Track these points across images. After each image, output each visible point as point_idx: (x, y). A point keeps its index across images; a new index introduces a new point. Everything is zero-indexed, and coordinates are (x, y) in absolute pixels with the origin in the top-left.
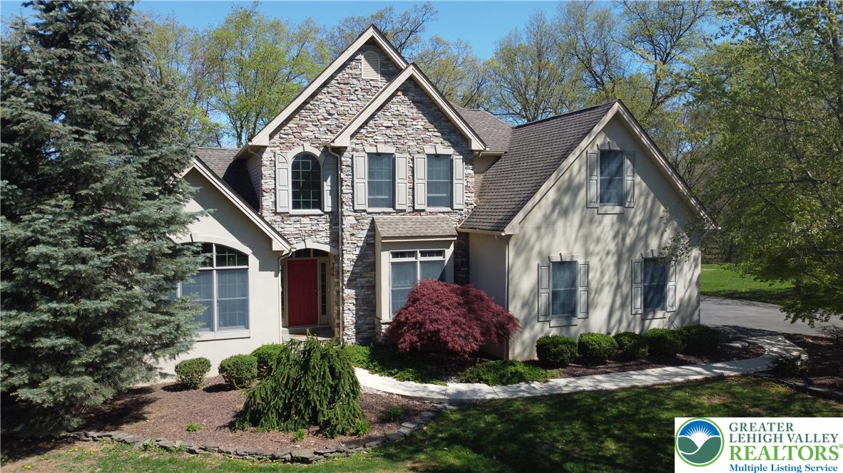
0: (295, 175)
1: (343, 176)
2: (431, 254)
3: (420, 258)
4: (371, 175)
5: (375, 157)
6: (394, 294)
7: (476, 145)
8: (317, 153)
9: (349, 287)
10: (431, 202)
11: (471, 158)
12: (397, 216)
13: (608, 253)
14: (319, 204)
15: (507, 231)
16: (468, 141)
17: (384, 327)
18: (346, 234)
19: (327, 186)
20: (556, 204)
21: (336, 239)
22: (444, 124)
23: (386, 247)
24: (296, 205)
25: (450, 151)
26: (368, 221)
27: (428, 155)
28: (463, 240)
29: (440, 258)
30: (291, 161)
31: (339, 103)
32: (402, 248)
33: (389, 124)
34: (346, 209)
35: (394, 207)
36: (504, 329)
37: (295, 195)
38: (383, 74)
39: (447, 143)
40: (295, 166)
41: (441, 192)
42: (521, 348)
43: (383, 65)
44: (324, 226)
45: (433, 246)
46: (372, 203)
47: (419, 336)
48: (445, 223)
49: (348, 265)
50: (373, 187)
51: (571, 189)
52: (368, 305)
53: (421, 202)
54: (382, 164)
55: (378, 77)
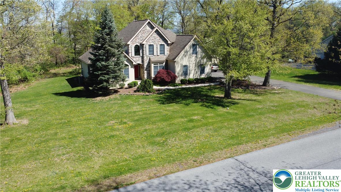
0: (135, 49)
1: (144, 49)
2: (161, 64)
3: (159, 65)
4: (149, 49)
5: (150, 45)
6: (154, 72)
7: (169, 42)
8: (139, 45)
9: (145, 70)
10: (161, 54)
11: (168, 44)
12: (154, 57)
13: (193, 64)
14: (139, 55)
15: (175, 60)
16: (167, 41)
17: (152, 78)
18: (145, 61)
19: (141, 51)
20: (184, 55)
21: (143, 61)
22: (163, 38)
23: (153, 63)
24: (135, 55)
26: (149, 58)
27: (160, 45)
28: (167, 61)
29: (163, 65)
30: (134, 46)
31: (143, 35)
32: (155, 63)
33: (152, 39)
34: (145, 56)
35: (153, 55)
36: (175, 77)
37: (135, 53)
39: (163, 42)
40: (135, 47)
41: (162, 52)
42: (178, 81)
43: (151, 27)
44: (140, 59)
45: (161, 63)
46: (149, 54)
47: (160, 79)
48: (163, 58)
49: (145, 66)
50: (150, 51)
51: (187, 52)
52: (149, 74)
53: (159, 54)
54: (151, 46)
55: (150, 29)
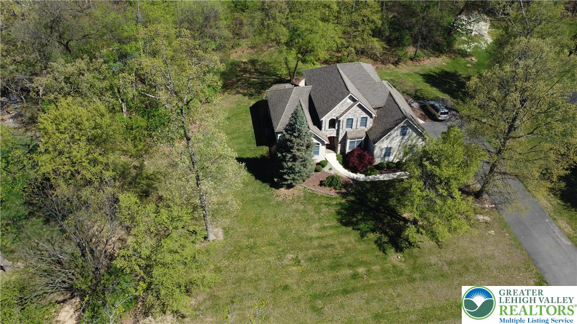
0: (330, 123)
1: (340, 123)
2: (359, 139)
3: (356, 140)
4: (347, 122)
5: (348, 119)
6: (350, 147)
7: (374, 115)
8: (335, 119)
9: (340, 143)
10: (361, 126)
11: (372, 117)
12: (352, 130)
13: (398, 145)
14: (334, 128)
16: (372, 114)
17: (346, 153)
19: (337, 124)
21: (338, 133)
22: (366, 111)
23: (349, 138)
24: (329, 128)
25: (367, 116)
26: (345, 131)
27: (362, 118)
28: (367, 136)
29: (361, 140)
32: (352, 139)
34: (341, 130)
35: (352, 128)
37: (329, 126)
38: (352, 101)
40: (330, 121)
41: (364, 124)
43: (353, 99)
44: (335, 132)
45: (360, 137)
46: (347, 128)
48: (363, 131)
49: (340, 140)
50: (347, 125)
51: (390, 135)
52: (343, 148)
53: (358, 126)
54: (350, 120)
55: (351, 101)
